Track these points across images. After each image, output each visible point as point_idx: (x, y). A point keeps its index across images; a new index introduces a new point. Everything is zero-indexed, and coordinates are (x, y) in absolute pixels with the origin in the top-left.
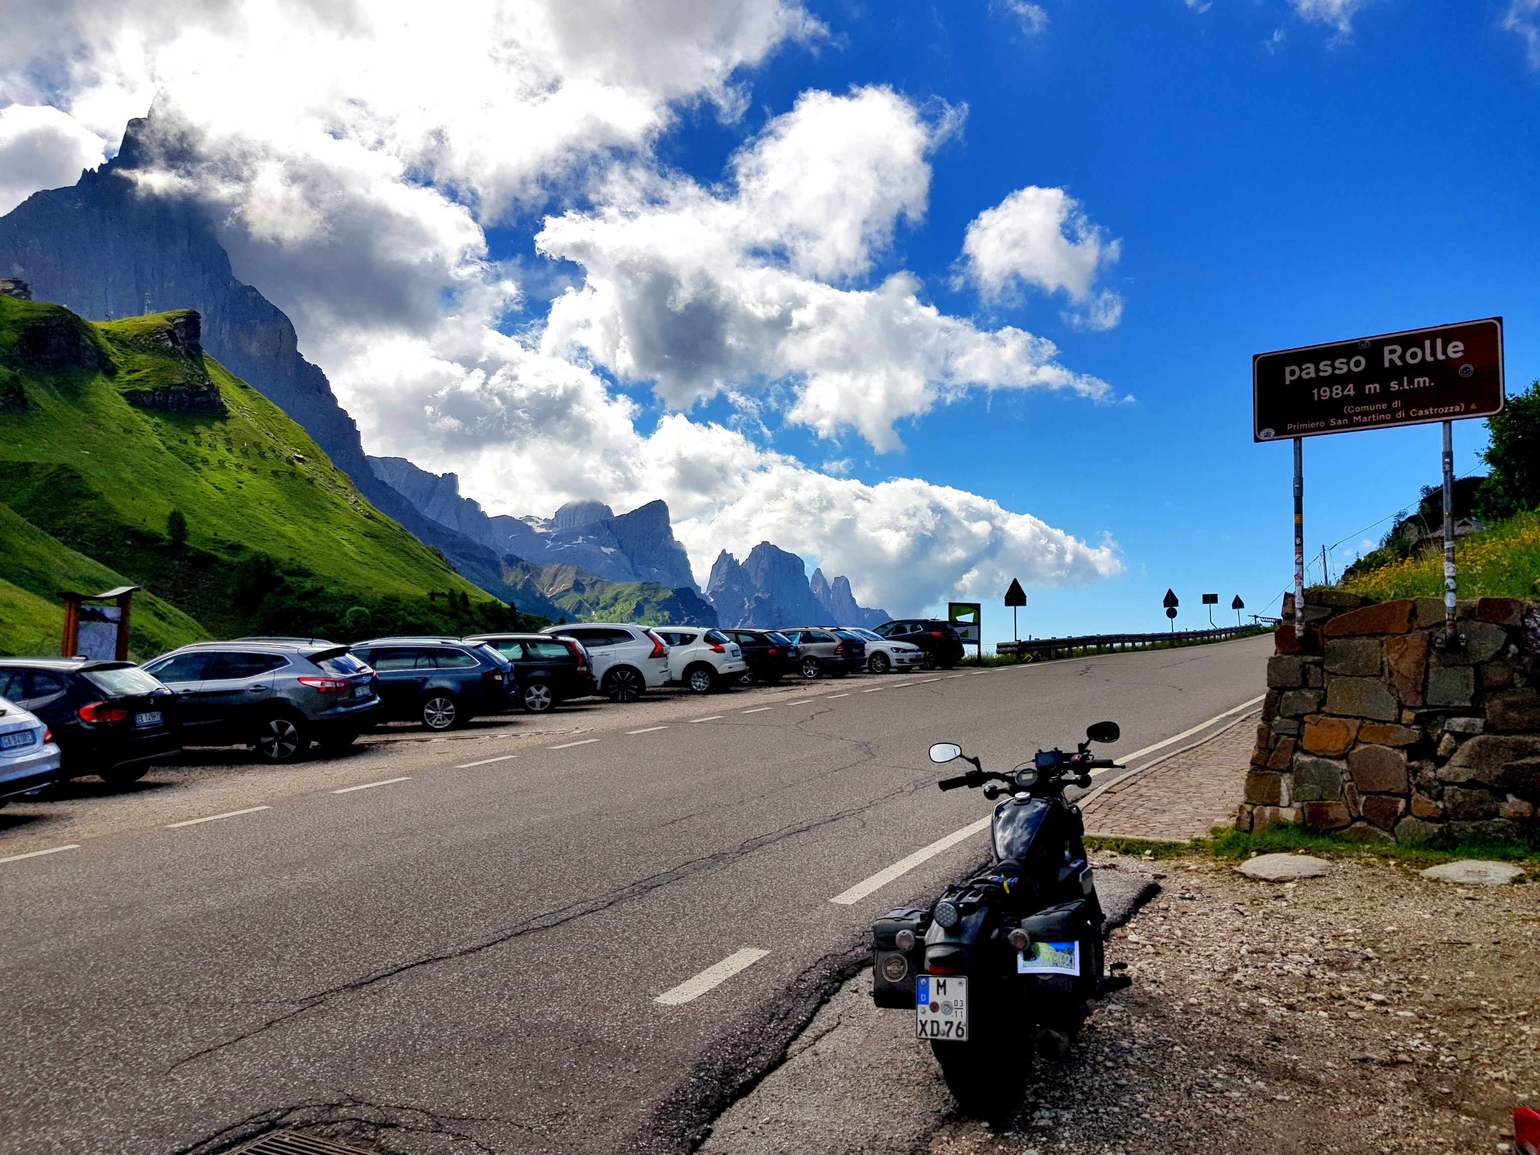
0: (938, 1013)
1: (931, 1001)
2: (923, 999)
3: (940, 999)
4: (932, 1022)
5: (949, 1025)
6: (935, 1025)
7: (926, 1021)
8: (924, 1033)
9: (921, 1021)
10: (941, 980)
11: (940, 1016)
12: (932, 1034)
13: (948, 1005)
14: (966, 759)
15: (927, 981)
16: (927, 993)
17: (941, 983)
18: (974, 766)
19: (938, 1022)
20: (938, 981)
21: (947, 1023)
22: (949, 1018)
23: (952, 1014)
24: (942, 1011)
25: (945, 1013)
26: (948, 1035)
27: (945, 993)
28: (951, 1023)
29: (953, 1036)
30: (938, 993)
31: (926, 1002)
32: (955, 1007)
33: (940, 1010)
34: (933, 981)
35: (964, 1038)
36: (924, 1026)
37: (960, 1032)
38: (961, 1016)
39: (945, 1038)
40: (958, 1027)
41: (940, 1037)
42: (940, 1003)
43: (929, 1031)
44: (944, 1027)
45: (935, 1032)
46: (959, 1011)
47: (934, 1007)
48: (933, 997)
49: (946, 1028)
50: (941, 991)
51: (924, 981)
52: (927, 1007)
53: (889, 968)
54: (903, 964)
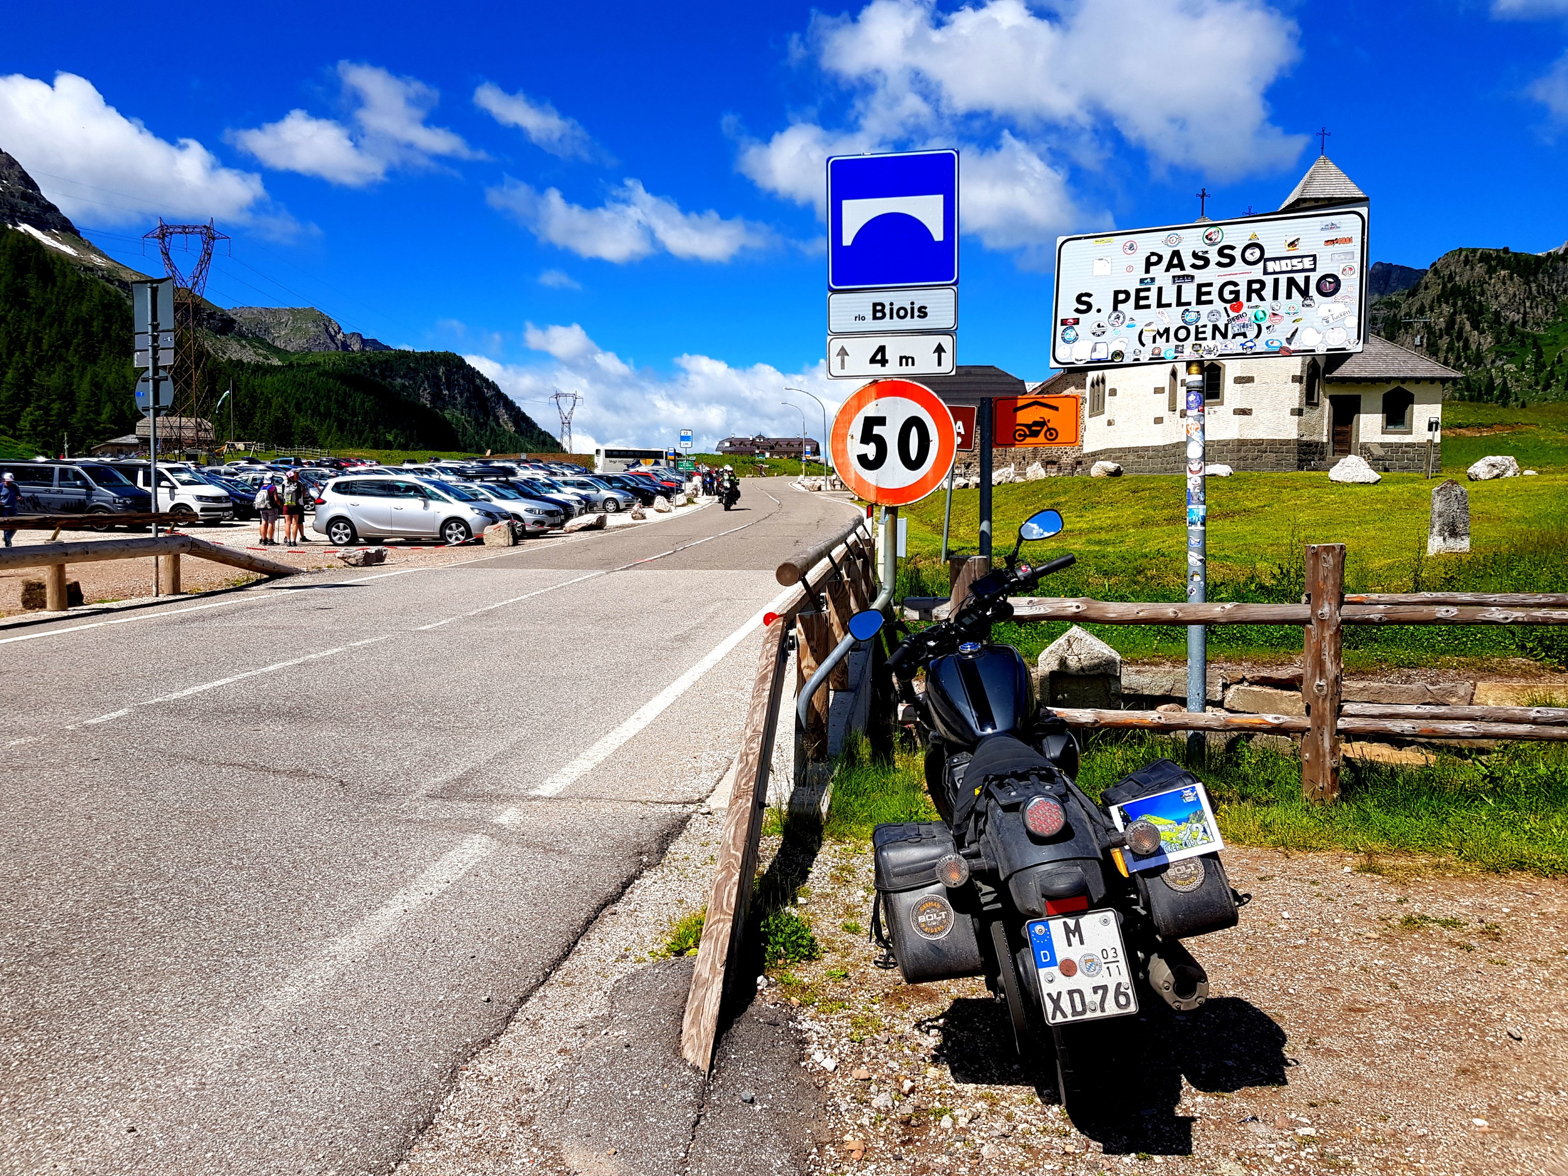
0: (1075, 977)
1: (1059, 960)
2: (1046, 958)
3: (1075, 954)
4: (1071, 993)
5: (1100, 992)
6: (1076, 996)
7: (1059, 994)
8: (1058, 1013)
9: (1049, 995)
10: (1071, 923)
11: (1080, 981)
12: (1075, 1012)
13: (1093, 963)
15: (1047, 927)
16: (1050, 947)
17: (1072, 926)
19: (1080, 992)
20: (1065, 923)
21: (1095, 990)
22: (1099, 981)
23: (1102, 973)
24: (1083, 973)
25: (1089, 974)
26: (1103, 1010)
27: (1082, 942)
28: (1105, 988)
29: (1111, 1009)
30: (1070, 945)
31: (1053, 963)
32: (1104, 961)
33: (1079, 970)
34: (1056, 926)
35: (1133, 1008)
36: (1056, 1002)
37: (1122, 1000)
38: (1120, 974)
39: (1098, 1014)
40: (1118, 993)
41: (1089, 1015)
42: (1076, 959)
43: (1068, 1010)
44: (1092, 998)
45: (1079, 1008)
46: (1113, 966)
47: (1068, 969)
48: (1062, 951)
49: (1098, 998)
51: (1039, 928)
52: (1055, 970)
53: (921, 919)
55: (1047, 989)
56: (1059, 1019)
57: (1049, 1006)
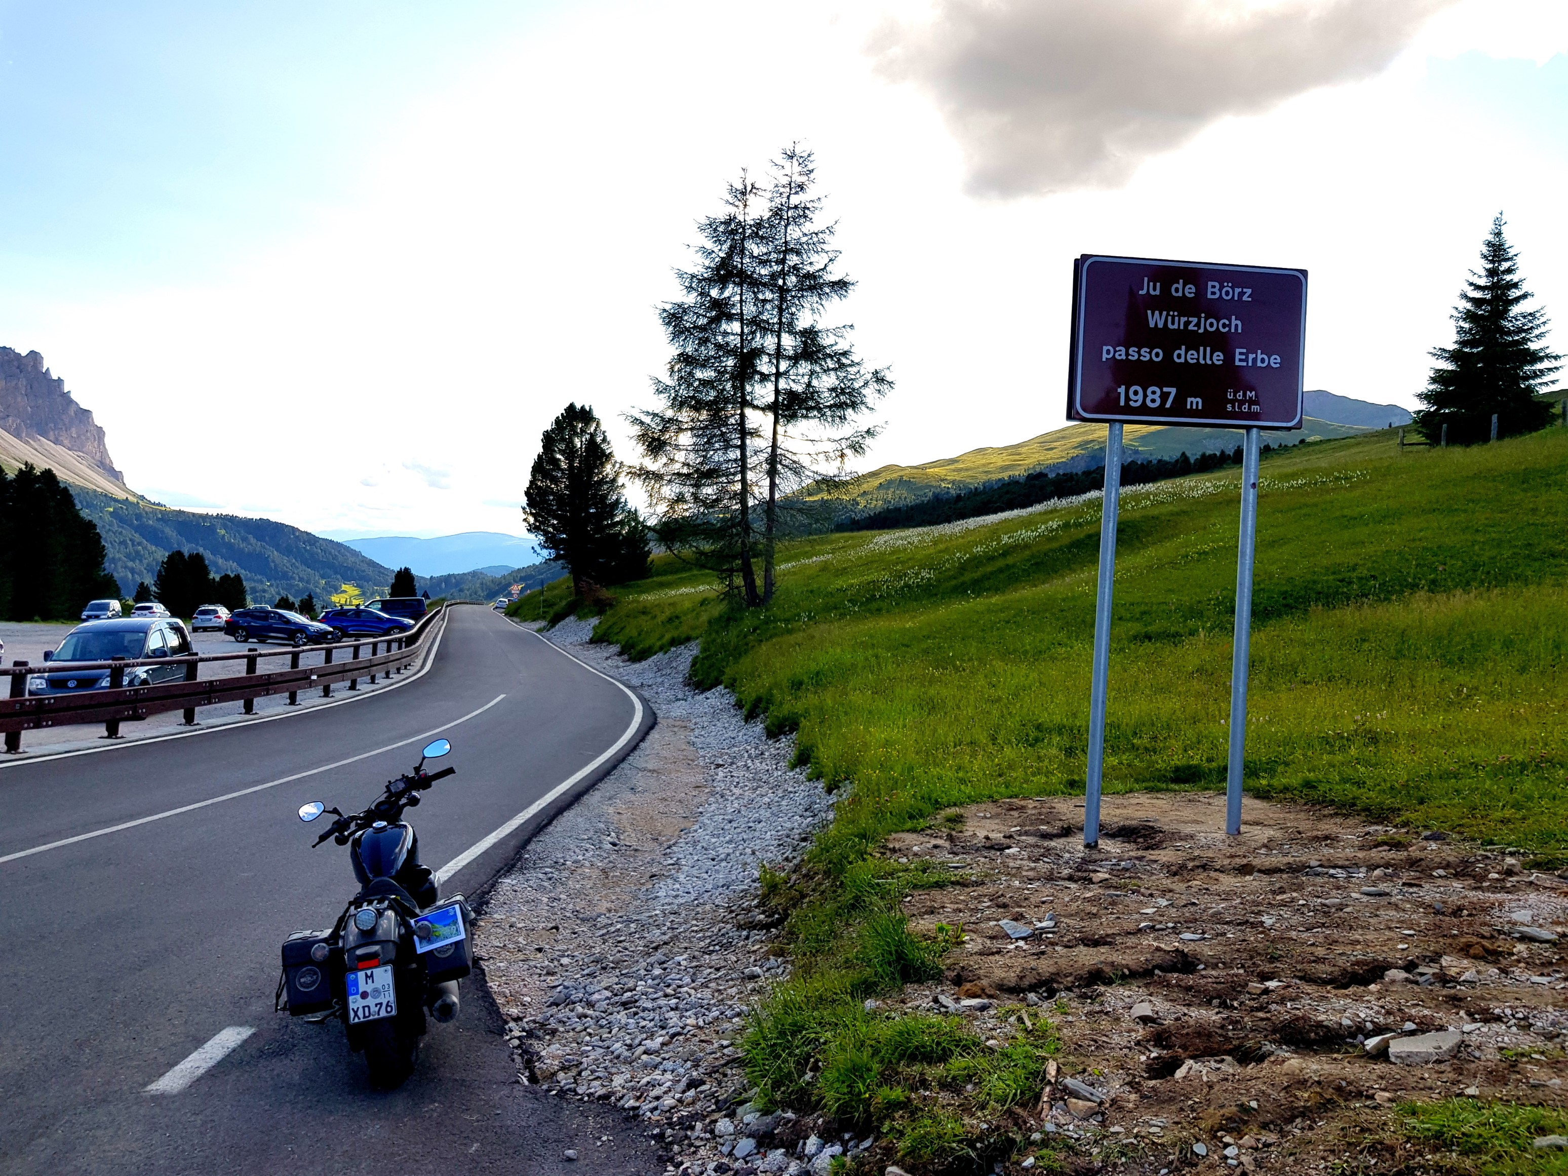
0: (367, 999)
1: (361, 991)
2: (354, 991)
3: (369, 988)
4: (364, 1007)
5: (379, 1006)
6: (366, 1009)
7: (358, 1008)
8: (356, 1018)
9: (353, 1009)
10: (369, 972)
11: (370, 1001)
12: (365, 1017)
13: (376, 991)
14: (329, 812)
15: (357, 975)
16: (356, 985)
17: (369, 974)
18: (335, 817)
19: (368, 1006)
20: (366, 973)
21: (376, 1005)
22: (378, 1001)
23: (381, 996)
24: (371, 997)
25: (374, 997)
26: (379, 1015)
27: (373, 982)
28: (381, 1004)
29: (383, 1014)
30: (367, 983)
31: (357, 993)
32: (383, 990)
33: (369, 996)
34: (361, 975)
35: (394, 1013)
36: (356, 1013)
37: (389, 1009)
38: (389, 996)
39: (376, 1017)
40: (387, 1005)
41: (371, 1018)
42: (369, 990)
43: (361, 1016)
44: (374, 1009)
45: (367, 1014)
46: (387, 993)
47: (364, 995)
48: (362, 987)
49: (377, 1009)
50: (370, 981)
51: (352, 976)
52: (358, 997)
53: (302, 981)
54: (316, 973)
55: (352, 1006)
56: (356, 1020)
57: (352, 1014)
